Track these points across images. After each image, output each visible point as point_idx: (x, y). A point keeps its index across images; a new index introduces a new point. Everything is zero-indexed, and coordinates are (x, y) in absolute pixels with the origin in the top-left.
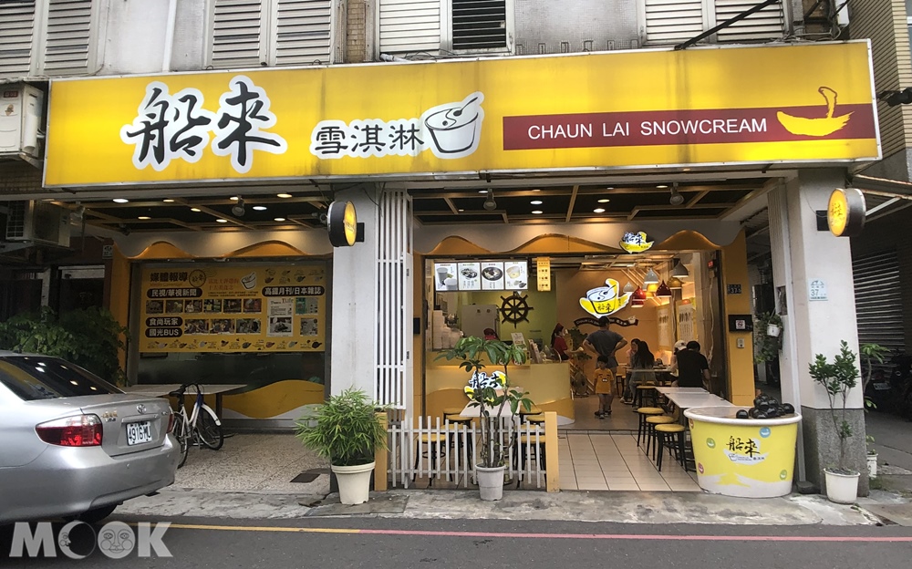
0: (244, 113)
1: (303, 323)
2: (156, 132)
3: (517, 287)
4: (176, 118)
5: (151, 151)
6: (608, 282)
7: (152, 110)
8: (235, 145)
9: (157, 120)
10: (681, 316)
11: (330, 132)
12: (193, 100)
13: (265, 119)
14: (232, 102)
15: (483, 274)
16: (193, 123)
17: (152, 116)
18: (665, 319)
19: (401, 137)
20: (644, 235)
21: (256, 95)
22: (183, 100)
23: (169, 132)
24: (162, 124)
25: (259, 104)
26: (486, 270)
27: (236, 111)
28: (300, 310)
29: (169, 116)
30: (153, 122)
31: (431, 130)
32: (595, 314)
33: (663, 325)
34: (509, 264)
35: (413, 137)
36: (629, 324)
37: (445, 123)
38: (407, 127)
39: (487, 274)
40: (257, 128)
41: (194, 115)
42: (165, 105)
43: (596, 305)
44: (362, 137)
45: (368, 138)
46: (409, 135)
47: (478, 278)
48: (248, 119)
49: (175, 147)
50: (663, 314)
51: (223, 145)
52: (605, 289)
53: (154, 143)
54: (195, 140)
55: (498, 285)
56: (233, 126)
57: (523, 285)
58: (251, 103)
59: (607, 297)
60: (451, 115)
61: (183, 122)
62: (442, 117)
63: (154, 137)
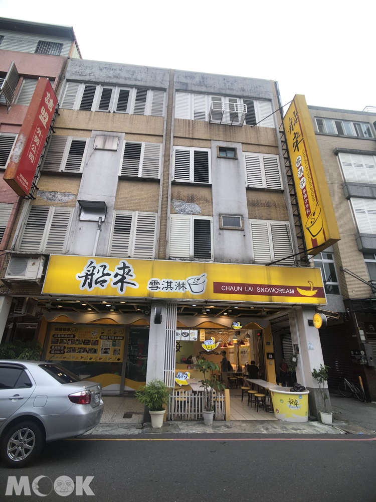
0: (124, 273)
1: (114, 351)
2: (90, 277)
3: (194, 340)
4: (98, 273)
5: (87, 284)
6: (211, 338)
7: (89, 269)
8: (120, 284)
9: (91, 272)
10: (242, 352)
11: (155, 282)
12: (105, 267)
13: (131, 276)
14: (119, 269)
15: (182, 334)
16: (104, 275)
17: (89, 271)
18: (232, 353)
19: (179, 286)
20: (239, 323)
21: (129, 267)
22: (101, 266)
23: (95, 277)
24: (92, 274)
25: (130, 271)
26: (183, 333)
27: (121, 272)
28: (114, 345)
29: (95, 271)
30: (89, 273)
31: (189, 284)
32: (207, 350)
33: (231, 355)
34: (191, 331)
35: (183, 286)
36: (218, 354)
37: (194, 282)
38: (181, 283)
39: (183, 334)
40: (128, 279)
41: (105, 272)
42: (94, 268)
43: (207, 347)
44: (166, 285)
45: (168, 286)
46: (182, 285)
47: (180, 336)
48: (125, 275)
49: (96, 283)
50: (231, 351)
51: (115, 284)
52: (211, 341)
53: (89, 281)
54: (105, 281)
55: (187, 339)
56: (119, 277)
57: (195, 339)
58: (126, 270)
59: (211, 343)
60: (196, 280)
61: (101, 274)
62: (193, 280)
63: (89, 278)
